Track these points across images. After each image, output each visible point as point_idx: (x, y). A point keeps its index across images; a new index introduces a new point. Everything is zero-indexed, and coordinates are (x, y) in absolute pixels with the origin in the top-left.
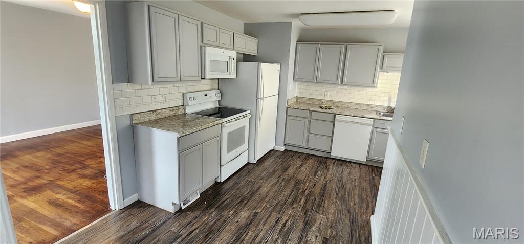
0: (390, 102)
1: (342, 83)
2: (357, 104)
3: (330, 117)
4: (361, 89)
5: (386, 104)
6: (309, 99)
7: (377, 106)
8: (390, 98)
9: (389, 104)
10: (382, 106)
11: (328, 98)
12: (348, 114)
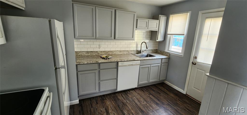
0: (137, 47)
1: (115, 38)
2: (120, 51)
3: (114, 65)
4: (122, 41)
5: (135, 49)
6: (88, 52)
7: (131, 51)
8: (137, 45)
9: (137, 49)
10: (134, 51)
11: (102, 49)
12: (126, 60)
